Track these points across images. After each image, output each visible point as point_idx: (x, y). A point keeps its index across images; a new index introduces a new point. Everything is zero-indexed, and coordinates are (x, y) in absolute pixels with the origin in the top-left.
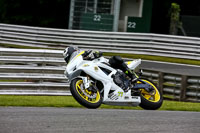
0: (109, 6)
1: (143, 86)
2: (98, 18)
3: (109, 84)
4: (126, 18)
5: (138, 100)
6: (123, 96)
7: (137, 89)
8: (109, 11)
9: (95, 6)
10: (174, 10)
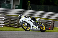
0: (10, 1)
1: (41, 25)
2: (6, 5)
3: (32, 25)
4: (15, 5)
5: (40, 29)
6: (36, 28)
7: (39, 26)
8: (10, 3)
9: (6, 1)
10: (29, 3)
